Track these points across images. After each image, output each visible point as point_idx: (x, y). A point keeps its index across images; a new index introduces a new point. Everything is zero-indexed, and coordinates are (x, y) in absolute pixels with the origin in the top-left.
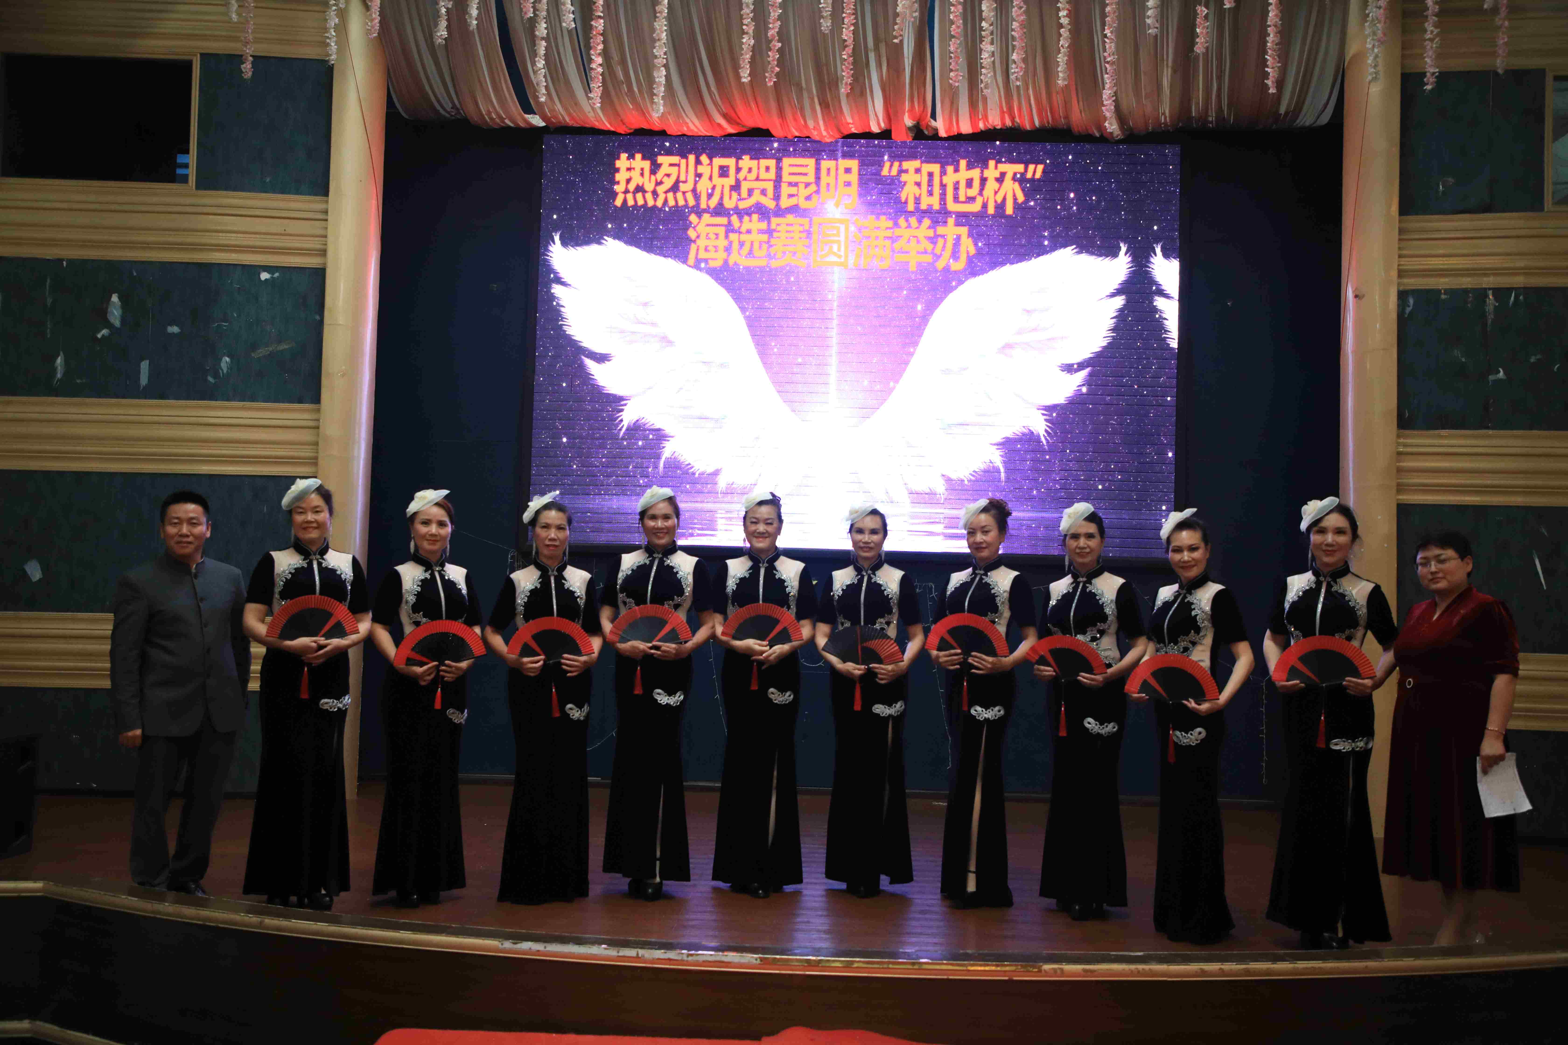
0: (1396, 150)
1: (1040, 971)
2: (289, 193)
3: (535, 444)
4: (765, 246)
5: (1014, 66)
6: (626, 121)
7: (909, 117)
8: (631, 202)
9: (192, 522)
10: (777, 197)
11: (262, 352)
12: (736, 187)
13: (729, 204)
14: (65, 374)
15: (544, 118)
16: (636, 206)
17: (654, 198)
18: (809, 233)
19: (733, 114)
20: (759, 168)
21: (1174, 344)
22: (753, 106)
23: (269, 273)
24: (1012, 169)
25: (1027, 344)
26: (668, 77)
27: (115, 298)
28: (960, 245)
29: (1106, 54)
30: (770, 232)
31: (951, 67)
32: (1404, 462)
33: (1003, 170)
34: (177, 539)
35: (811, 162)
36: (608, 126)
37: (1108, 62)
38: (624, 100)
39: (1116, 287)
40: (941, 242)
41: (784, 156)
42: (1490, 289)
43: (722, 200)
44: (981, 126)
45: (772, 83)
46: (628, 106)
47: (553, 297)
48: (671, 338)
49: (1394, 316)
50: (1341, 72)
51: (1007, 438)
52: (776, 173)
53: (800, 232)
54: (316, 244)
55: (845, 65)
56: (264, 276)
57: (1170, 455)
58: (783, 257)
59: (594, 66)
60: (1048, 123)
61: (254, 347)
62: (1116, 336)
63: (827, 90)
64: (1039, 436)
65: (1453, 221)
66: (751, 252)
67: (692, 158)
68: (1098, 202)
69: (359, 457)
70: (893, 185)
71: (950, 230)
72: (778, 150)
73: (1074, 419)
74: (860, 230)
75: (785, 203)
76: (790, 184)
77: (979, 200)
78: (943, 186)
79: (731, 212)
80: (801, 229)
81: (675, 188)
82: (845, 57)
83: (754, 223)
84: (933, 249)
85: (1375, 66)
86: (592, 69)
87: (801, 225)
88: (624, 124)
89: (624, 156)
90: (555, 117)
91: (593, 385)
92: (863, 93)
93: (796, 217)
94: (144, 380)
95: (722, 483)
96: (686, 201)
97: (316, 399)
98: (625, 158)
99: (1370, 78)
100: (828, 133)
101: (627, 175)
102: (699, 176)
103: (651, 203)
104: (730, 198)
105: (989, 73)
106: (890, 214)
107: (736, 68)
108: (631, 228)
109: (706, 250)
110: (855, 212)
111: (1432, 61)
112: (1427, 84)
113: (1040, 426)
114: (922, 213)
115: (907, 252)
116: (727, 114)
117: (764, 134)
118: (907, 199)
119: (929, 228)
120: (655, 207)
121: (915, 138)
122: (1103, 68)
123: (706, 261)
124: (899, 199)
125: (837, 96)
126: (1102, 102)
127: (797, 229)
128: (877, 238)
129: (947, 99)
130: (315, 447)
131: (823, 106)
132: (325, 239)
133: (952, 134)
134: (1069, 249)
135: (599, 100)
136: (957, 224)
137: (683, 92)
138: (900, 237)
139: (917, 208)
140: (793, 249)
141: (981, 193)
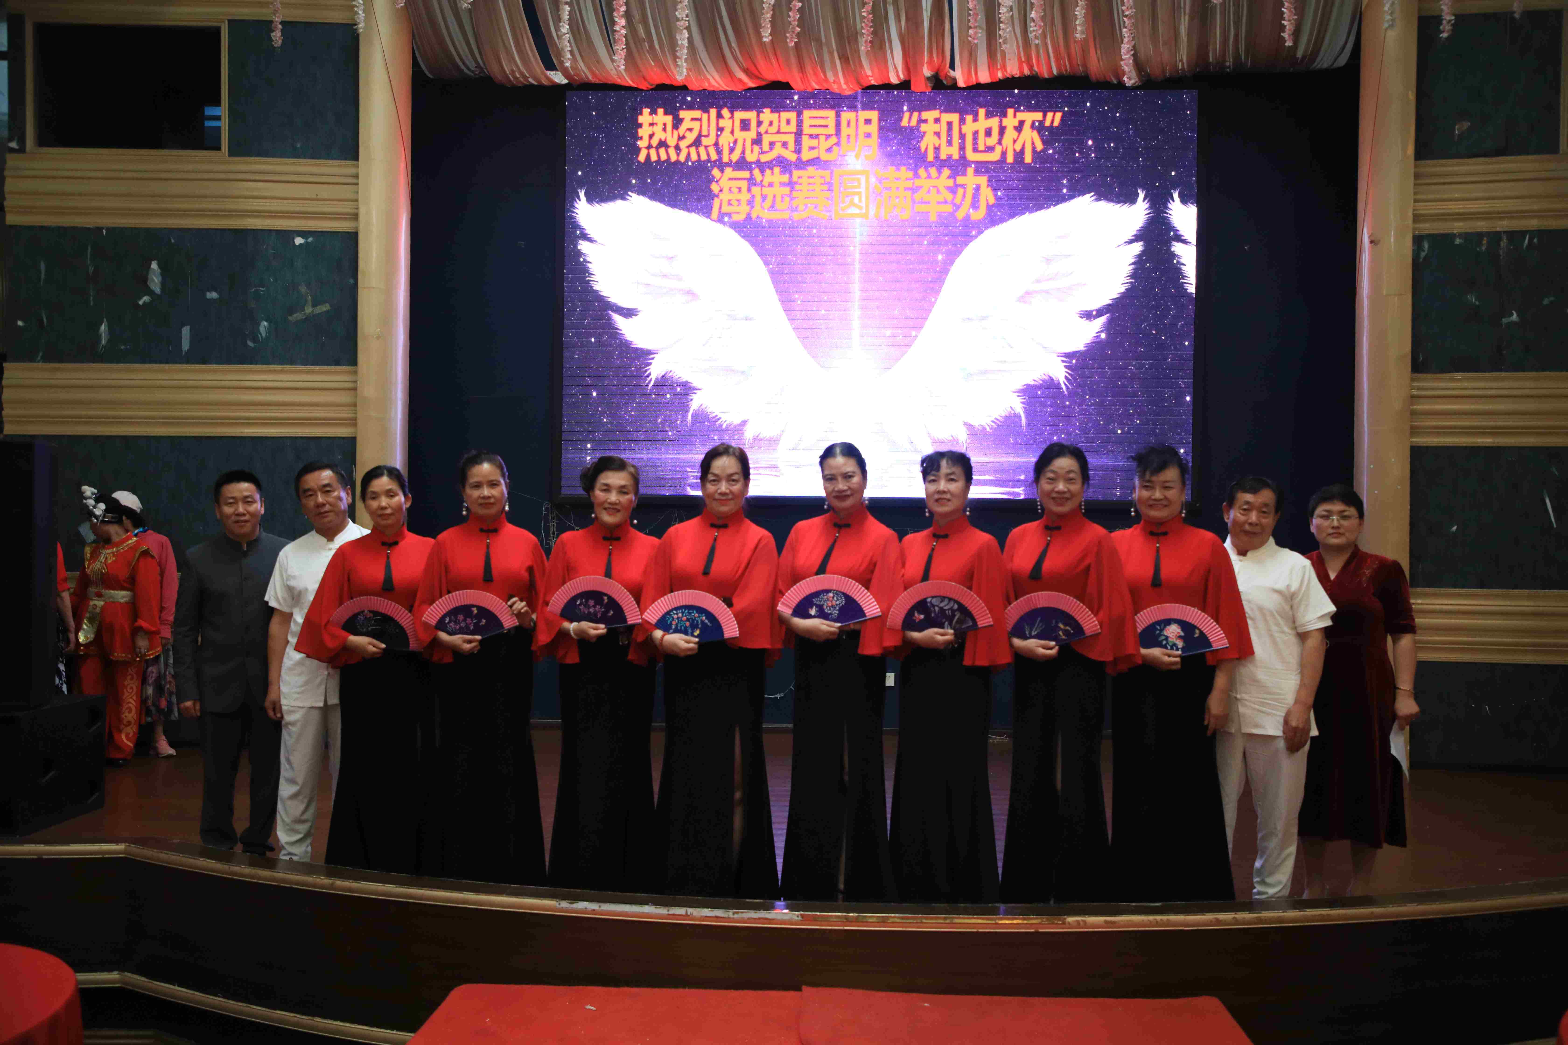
0: (1412, 96)
1: (1064, 923)
2: (320, 158)
3: (566, 400)
4: (787, 199)
5: (1032, 24)
6: (648, 78)
7: (928, 68)
8: (654, 158)
9: (247, 500)
10: (798, 151)
11: (297, 316)
12: (757, 141)
13: (751, 157)
14: (109, 341)
15: (566, 75)
16: (659, 160)
17: (676, 152)
18: (830, 186)
19: (753, 69)
20: (779, 121)
21: (1192, 289)
22: (774, 61)
23: (303, 237)
24: (1031, 117)
25: (1047, 292)
26: (690, 40)
27: (154, 265)
28: (979, 195)
29: (1124, 8)
30: (791, 184)
31: (970, 24)
32: (1416, 405)
33: (1022, 119)
34: (234, 518)
35: (831, 114)
36: (631, 83)
37: (1126, 16)
38: (646, 56)
39: (1134, 233)
40: (960, 191)
41: (805, 108)
42: (1504, 232)
43: (744, 154)
44: (1000, 75)
45: (793, 44)
46: (650, 64)
47: (579, 253)
48: (696, 292)
49: (1409, 260)
50: (1358, 16)
51: (1027, 385)
52: (797, 126)
53: (822, 184)
54: (347, 208)
55: (864, 22)
56: (299, 241)
57: (1188, 398)
58: (805, 210)
59: (617, 28)
60: (1066, 71)
61: (291, 311)
62: (1135, 282)
63: (847, 44)
64: (1059, 384)
65: (1468, 165)
66: (773, 207)
67: (713, 112)
68: (1116, 148)
69: (396, 417)
70: (913, 135)
71: (970, 179)
72: (798, 103)
73: (1093, 364)
74: (880, 181)
75: (806, 155)
76: (811, 136)
77: (998, 149)
78: (962, 137)
79: (753, 166)
80: (822, 181)
81: (697, 143)
82: (864, 14)
83: (776, 176)
84: (953, 199)
85: (1391, 14)
86: (615, 31)
87: (822, 177)
88: (645, 79)
89: (646, 111)
90: (577, 75)
91: (621, 340)
92: (882, 47)
93: (817, 169)
94: (186, 345)
95: (749, 433)
96: (708, 154)
97: (353, 361)
98: (648, 114)
99: (1386, 25)
100: (848, 86)
101: (650, 130)
102: (720, 129)
103: (674, 158)
104: (752, 151)
105: (1007, 28)
106: (910, 165)
107: (757, 27)
108: (655, 182)
109: (730, 204)
110: (875, 163)
111: (1448, 8)
112: (1443, 32)
113: (1060, 373)
114: (941, 164)
115: (928, 203)
116: (748, 69)
117: (786, 86)
118: (926, 149)
119: (949, 177)
120: (677, 161)
121: (934, 88)
122: (1122, 23)
123: (729, 215)
124: (919, 149)
125: (857, 51)
126: (1121, 56)
127: (818, 181)
128: (898, 189)
129: (966, 54)
130: (353, 408)
131: (842, 60)
132: (356, 203)
133: (970, 85)
134: (1088, 196)
135: (623, 62)
136: (977, 172)
137: (704, 49)
138: (921, 187)
139: (937, 157)
140: (815, 201)
141: (1000, 142)
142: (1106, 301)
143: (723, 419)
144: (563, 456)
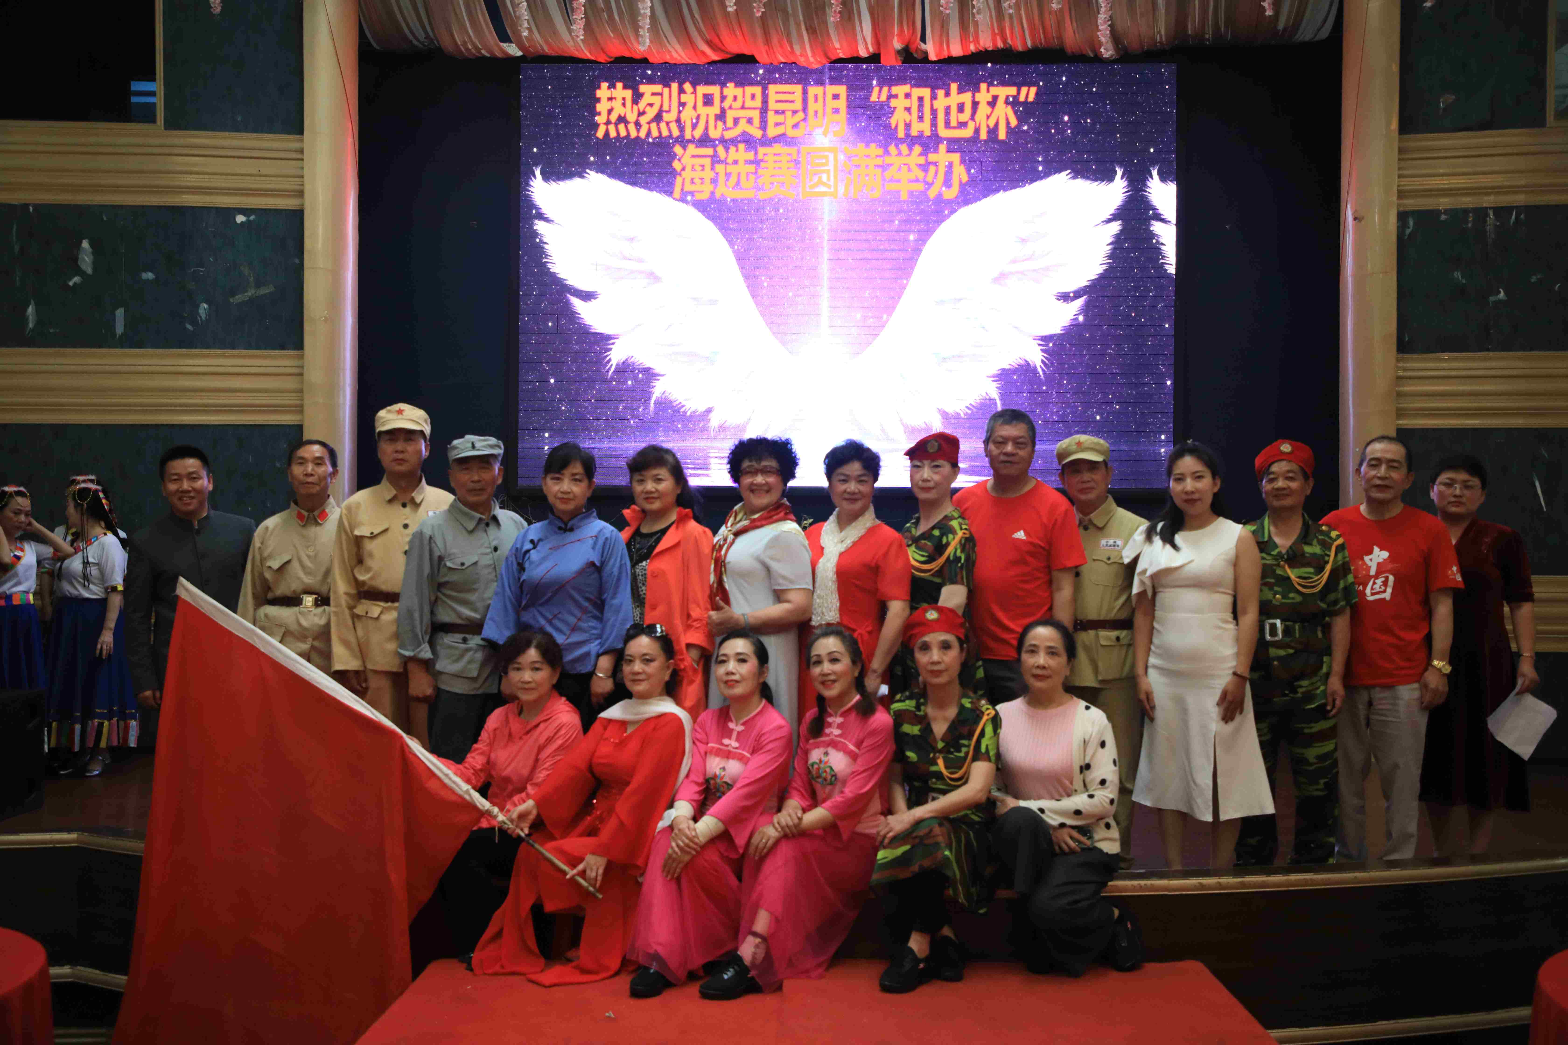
0: (1395, 68)
2: (262, 132)
3: (522, 386)
4: (752, 177)
6: (606, 50)
7: (898, 42)
8: (613, 134)
9: (191, 477)
10: (764, 125)
11: (239, 298)
12: (721, 117)
13: (714, 134)
14: (37, 324)
15: (521, 47)
16: (618, 137)
17: (637, 128)
18: (797, 162)
19: (716, 41)
20: (744, 97)
21: (1172, 270)
22: (738, 33)
23: (244, 215)
24: (1004, 92)
25: (1022, 273)
26: (653, 9)
27: (85, 244)
28: (952, 173)
30: (757, 162)
32: (1403, 386)
33: (995, 93)
34: (179, 495)
35: (798, 88)
36: (589, 56)
38: (605, 26)
39: (1112, 211)
40: (932, 169)
41: (770, 83)
42: (1491, 208)
43: (707, 130)
44: (972, 48)
45: (760, 14)
46: (609, 35)
47: (535, 234)
48: (658, 274)
49: (1394, 238)
51: (1003, 370)
52: (762, 101)
53: (788, 161)
54: (290, 185)
56: (240, 219)
57: (1169, 383)
58: (771, 188)
60: (1041, 44)
61: (233, 294)
62: (1113, 262)
63: (815, 15)
64: (1035, 367)
65: (1454, 139)
66: (738, 183)
67: (675, 86)
68: (1093, 123)
69: (345, 404)
70: (883, 111)
71: (942, 156)
72: (763, 77)
73: (1071, 348)
74: (849, 158)
75: (772, 132)
76: (777, 112)
77: (971, 125)
78: (934, 112)
79: (717, 143)
80: (789, 158)
81: (658, 118)
83: (741, 153)
84: (925, 176)
87: (789, 154)
88: (604, 52)
89: (604, 85)
90: (533, 47)
91: (580, 324)
92: (851, 19)
93: (784, 146)
94: (120, 329)
95: (714, 421)
96: (670, 131)
97: (299, 345)
98: (606, 88)
100: (816, 60)
101: (608, 105)
102: (682, 104)
103: (633, 134)
104: (716, 127)
106: (880, 141)
108: (614, 160)
109: (692, 181)
110: (844, 140)
113: (1036, 357)
114: (912, 140)
115: (899, 181)
116: (711, 41)
117: (751, 60)
118: (897, 125)
119: (920, 155)
120: (638, 138)
121: (903, 62)
123: (692, 193)
124: (889, 125)
125: (825, 23)
126: (1097, 26)
127: (784, 158)
128: (867, 166)
129: (937, 26)
130: (299, 395)
131: (810, 31)
132: (301, 179)
133: (942, 58)
134: (1064, 173)
135: (582, 32)
136: (949, 151)
137: (666, 21)
138: (892, 165)
139: (908, 135)
140: (781, 179)
141: (973, 118)
142: (1083, 283)
143: (687, 407)
144: (520, 446)
